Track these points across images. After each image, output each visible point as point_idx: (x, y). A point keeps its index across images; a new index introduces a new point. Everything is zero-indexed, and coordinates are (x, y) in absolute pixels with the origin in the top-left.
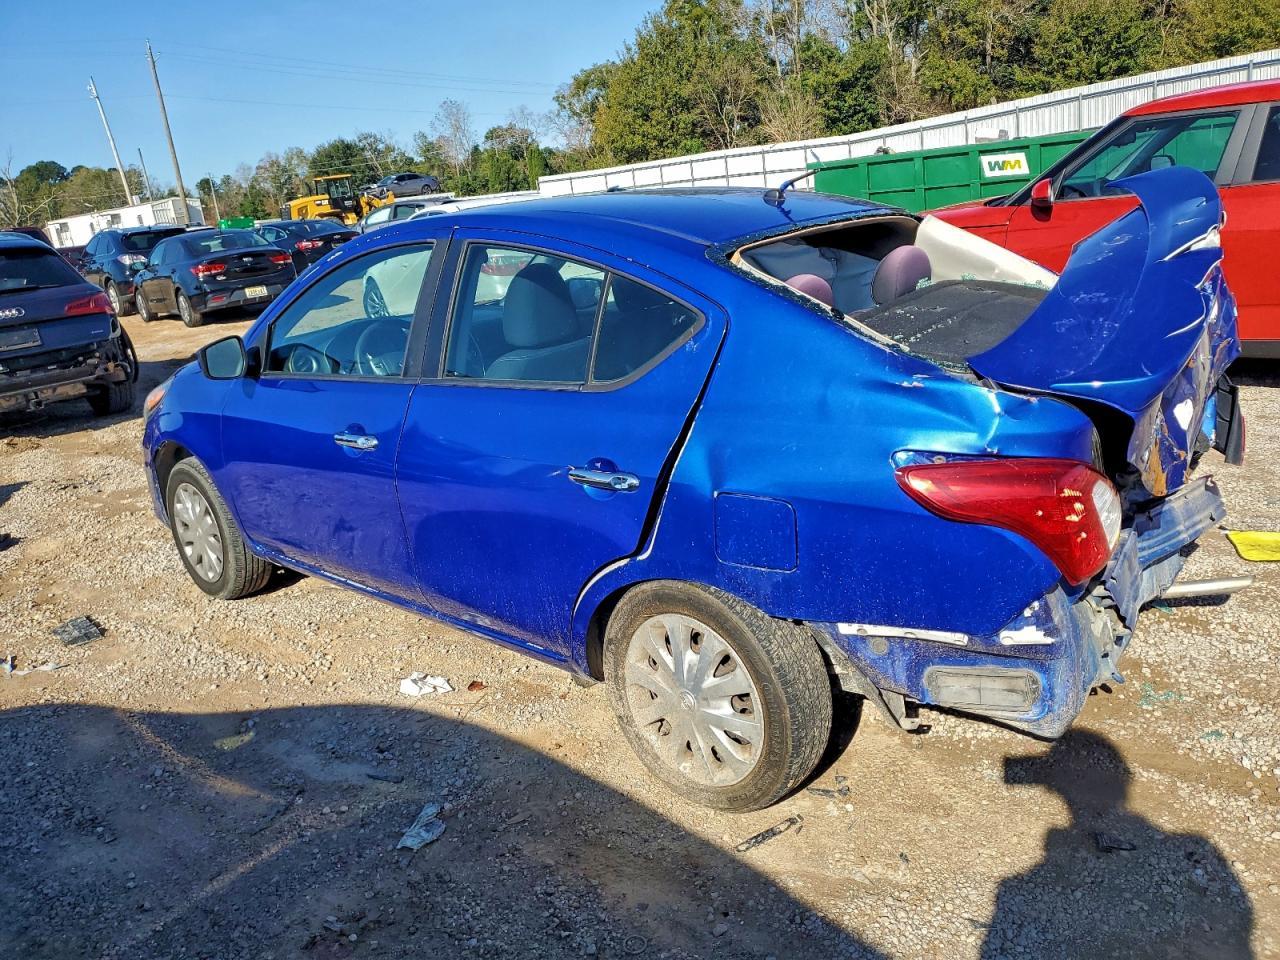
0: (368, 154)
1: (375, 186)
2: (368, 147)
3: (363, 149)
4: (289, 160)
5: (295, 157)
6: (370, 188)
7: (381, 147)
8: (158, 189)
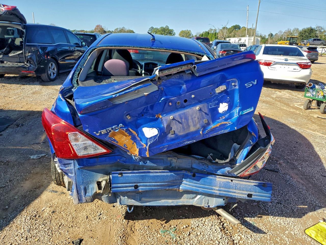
0: (317, 32)
1: (306, 41)
2: (318, 30)
3: (316, 31)
4: (294, 31)
5: (296, 31)
6: (304, 41)
7: (322, 30)
8: (258, 34)
